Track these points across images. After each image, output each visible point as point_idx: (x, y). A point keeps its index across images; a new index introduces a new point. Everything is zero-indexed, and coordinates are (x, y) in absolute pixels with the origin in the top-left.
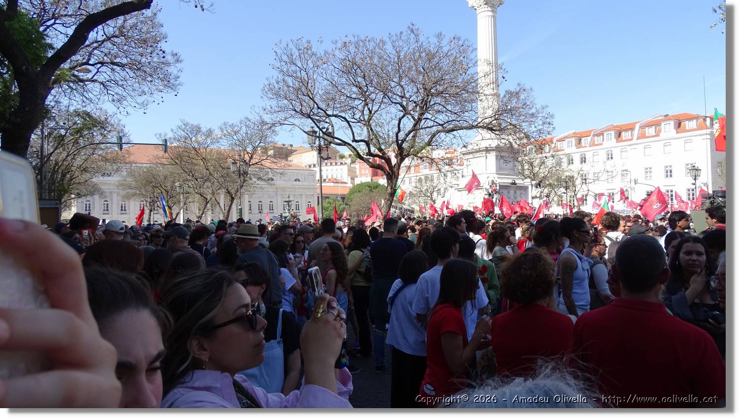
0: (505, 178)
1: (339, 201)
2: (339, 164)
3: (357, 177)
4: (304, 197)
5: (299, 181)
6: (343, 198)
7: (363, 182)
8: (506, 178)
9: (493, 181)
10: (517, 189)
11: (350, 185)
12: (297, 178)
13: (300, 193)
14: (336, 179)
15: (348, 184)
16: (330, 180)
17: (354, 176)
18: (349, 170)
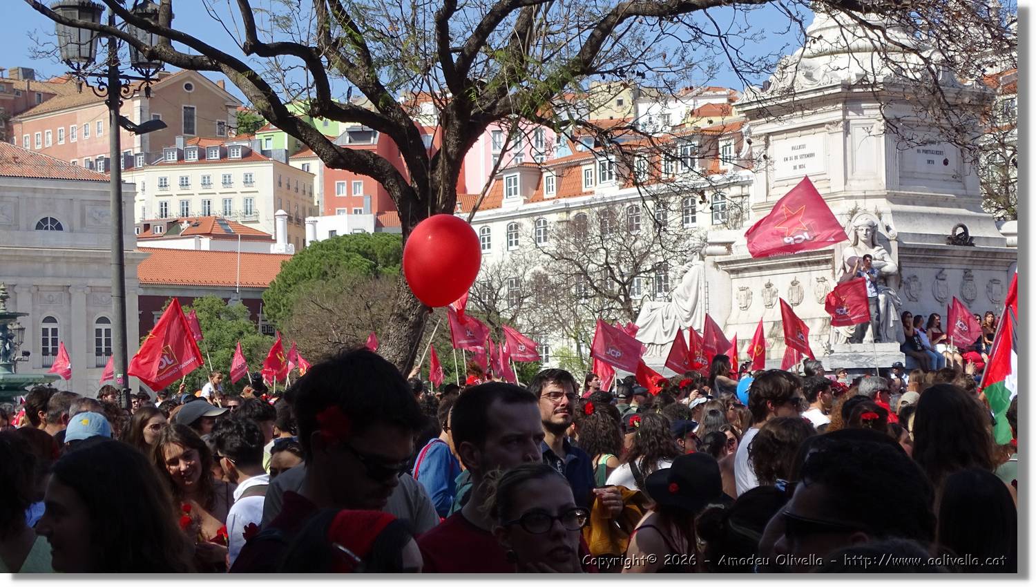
0: (923, 214)
1: (234, 318)
2: (237, 154)
3: (314, 212)
4: (79, 299)
5: (59, 227)
6: (254, 305)
7: (340, 233)
8: (930, 215)
9: (873, 228)
10: (974, 263)
11: (281, 247)
12: (50, 215)
13: (61, 282)
14: (222, 222)
15: (275, 241)
16: (197, 225)
17: (304, 209)
18: (280, 183)
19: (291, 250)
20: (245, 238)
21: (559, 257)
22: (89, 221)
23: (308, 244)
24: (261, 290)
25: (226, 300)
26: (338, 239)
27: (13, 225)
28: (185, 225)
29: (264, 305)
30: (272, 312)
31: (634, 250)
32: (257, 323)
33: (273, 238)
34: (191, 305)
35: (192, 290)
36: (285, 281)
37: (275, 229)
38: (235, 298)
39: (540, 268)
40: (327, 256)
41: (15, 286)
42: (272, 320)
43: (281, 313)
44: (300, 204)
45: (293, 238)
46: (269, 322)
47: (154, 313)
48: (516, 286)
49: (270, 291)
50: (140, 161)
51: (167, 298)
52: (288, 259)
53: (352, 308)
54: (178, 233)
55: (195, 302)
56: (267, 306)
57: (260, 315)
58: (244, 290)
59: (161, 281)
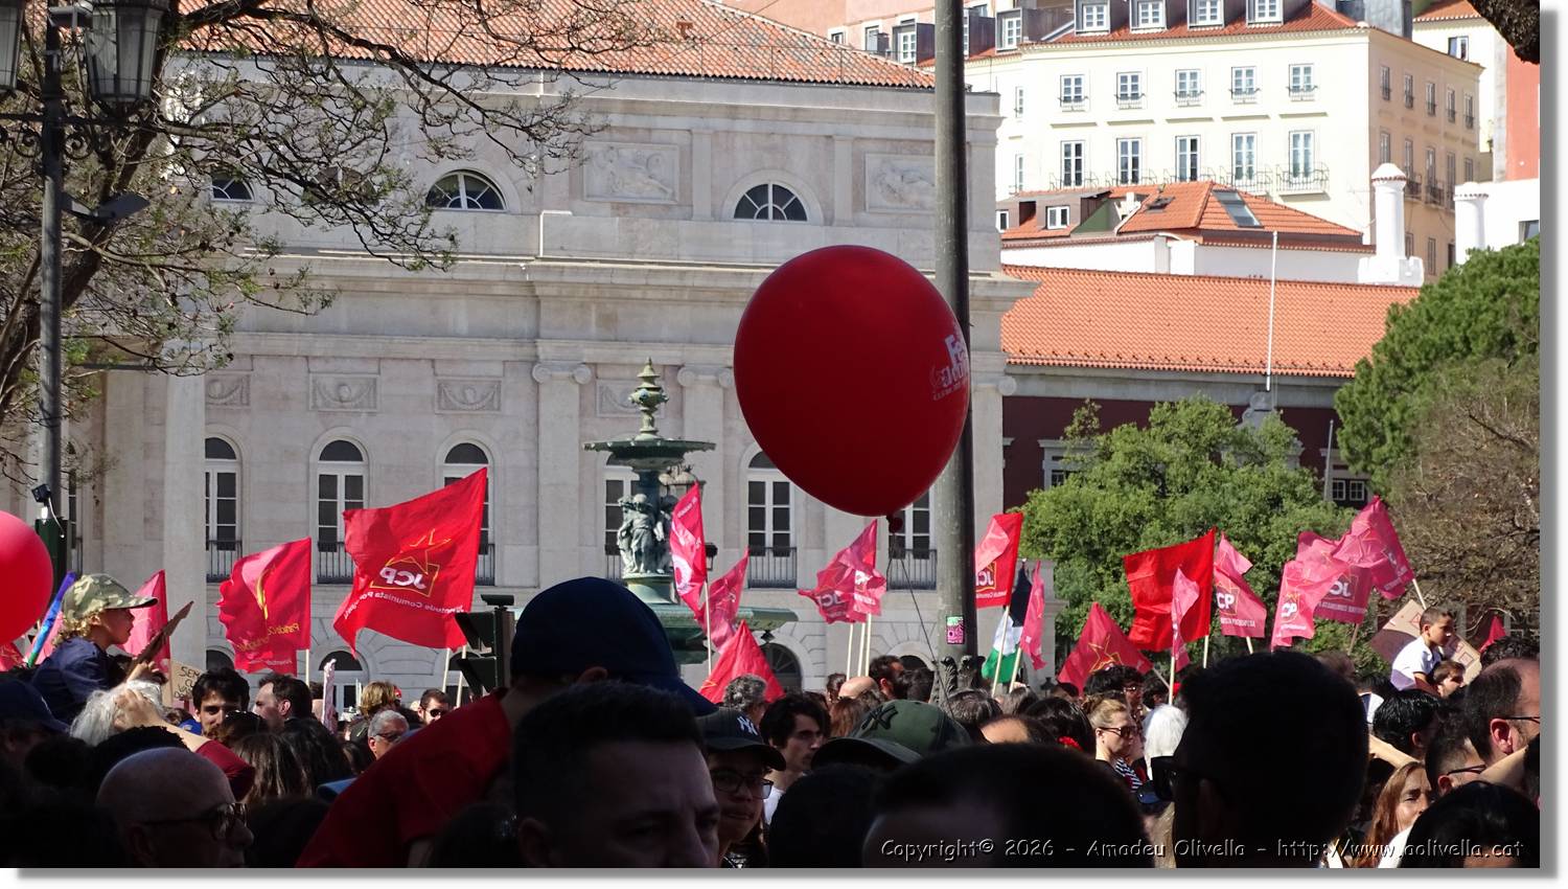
2: (1273, 12)
5: (797, 211)
12: (772, 179)
14: (1229, 198)
15: (1371, 249)
16: (1160, 205)
17: (1451, 160)
18: (1387, 91)
19: (1414, 273)
20: (1290, 240)
22: (874, 195)
23: (1461, 258)
24: (1331, 384)
25: (1238, 411)
27: (678, 206)
28: (1128, 207)
29: (1339, 424)
30: (1360, 445)
32: (1321, 474)
33: (1366, 241)
34: (1143, 423)
35: (1147, 381)
36: (1397, 362)
37: (1373, 216)
38: (1262, 405)
40: (1514, 291)
41: (679, 367)
42: (1360, 465)
43: (1385, 449)
44: (1442, 146)
45: (1420, 243)
46: (1352, 471)
47: (1043, 443)
49: (1357, 387)
50: (1011, 32)
51: (1079, 403)
52: (1405, 299)
54: (1109, 228)
55: (1155, 415)
56: (1348, 428)
57: (1327, 453)
58: (1285, 383)
59: (1063, 357)
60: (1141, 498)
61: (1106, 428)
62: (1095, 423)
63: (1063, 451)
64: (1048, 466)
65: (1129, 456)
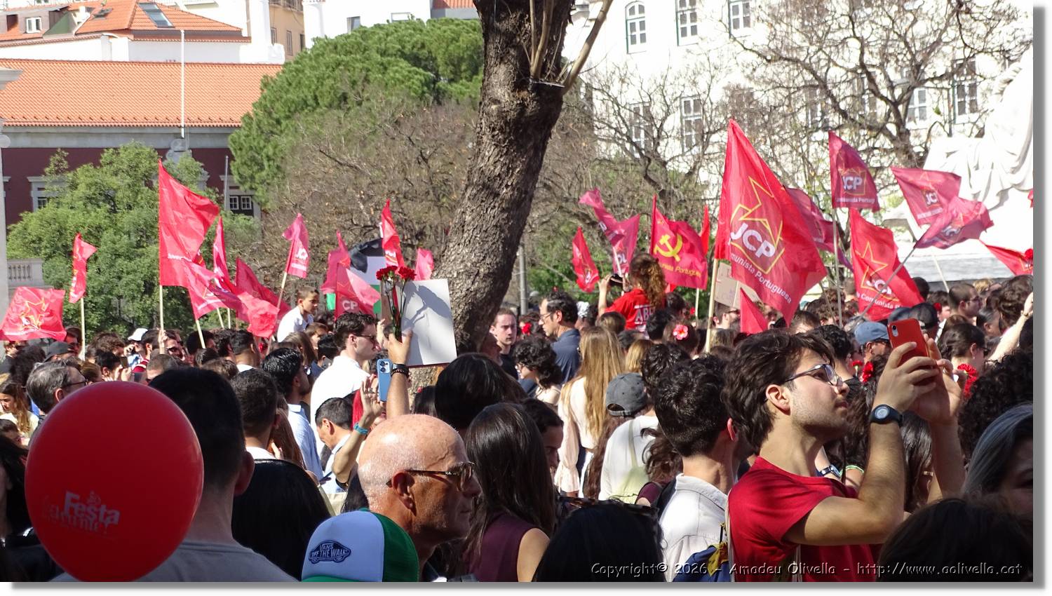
6: (213, 159)
11: (264, 50)
14: (149, 8)
15: (248, 39)
16: (103, 14)
19: (277, 55)
20: (193, 35)
21: (774, 57)
23: (309, 44)
24: (225, 131)
25: (162, 152)
26: (365, 33)
28: (81, 16)
29: (232, 158)
30: (246, 172)
31: (913, 39)
32: (221, 192)
33: (245, 34)
34: (97, 164)
35: (100, 134)
36: (270, 114)
37: (248, 17)
38: (179, 147)
39: (738, 79)
40: (347, 65)
42: (247, 186)
43: (264, 173)
45: (281, 34)
46: (243, 190)
47: (31, 179)
48: (696, 110)
49: (243, 132)
51: (53, 151)
52: (272, 73)
53: (394, 161)
54: (69, 31)
55: (106, 157)
56: (238, 161)
57: (225, 178)
58: (195, 132)
59: (42, 120)
60: (99, 215)
61: (72, 167)
62: (65, 164)
63: (43, 184)
64: (35, 194)
65: (89, 186)
